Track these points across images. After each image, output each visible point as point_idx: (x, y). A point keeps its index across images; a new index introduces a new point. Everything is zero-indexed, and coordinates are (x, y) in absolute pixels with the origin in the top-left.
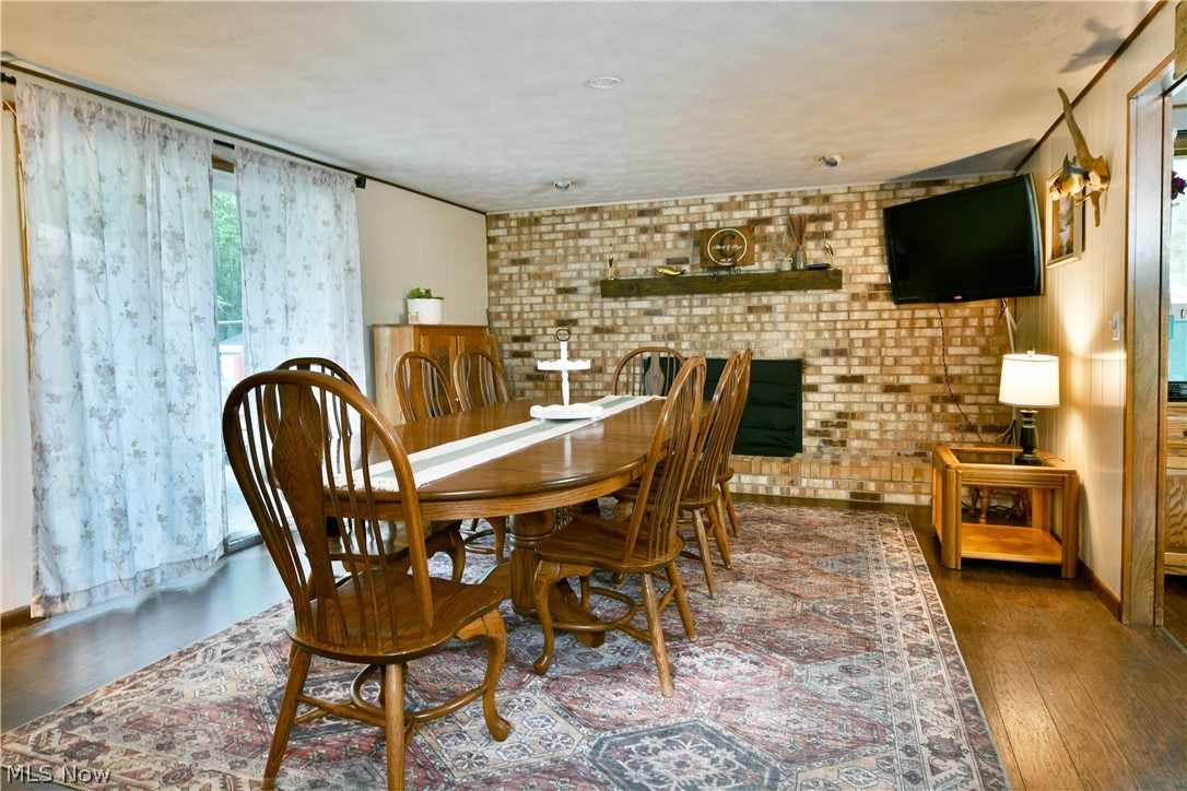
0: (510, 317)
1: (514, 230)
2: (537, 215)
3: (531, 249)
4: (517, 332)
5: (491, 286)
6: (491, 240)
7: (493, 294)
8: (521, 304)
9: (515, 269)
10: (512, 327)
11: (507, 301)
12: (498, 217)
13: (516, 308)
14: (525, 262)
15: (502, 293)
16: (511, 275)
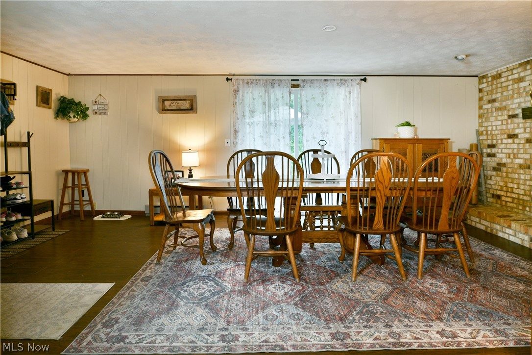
0: (487, 133)
1: (490, 83)
2: (500, 72)
3: (497, 93)
4: (489, 142)
5: (480, 116)
6: (480, 90)
7: (480, 121)
8: (492, 126)
9: (489, 106)
10: (487, 139)
11: (485, 124)
12: (483, 77)
13: (490, 128)
14: (494, 101)
15: (484, 119)
16: (488, 109)
